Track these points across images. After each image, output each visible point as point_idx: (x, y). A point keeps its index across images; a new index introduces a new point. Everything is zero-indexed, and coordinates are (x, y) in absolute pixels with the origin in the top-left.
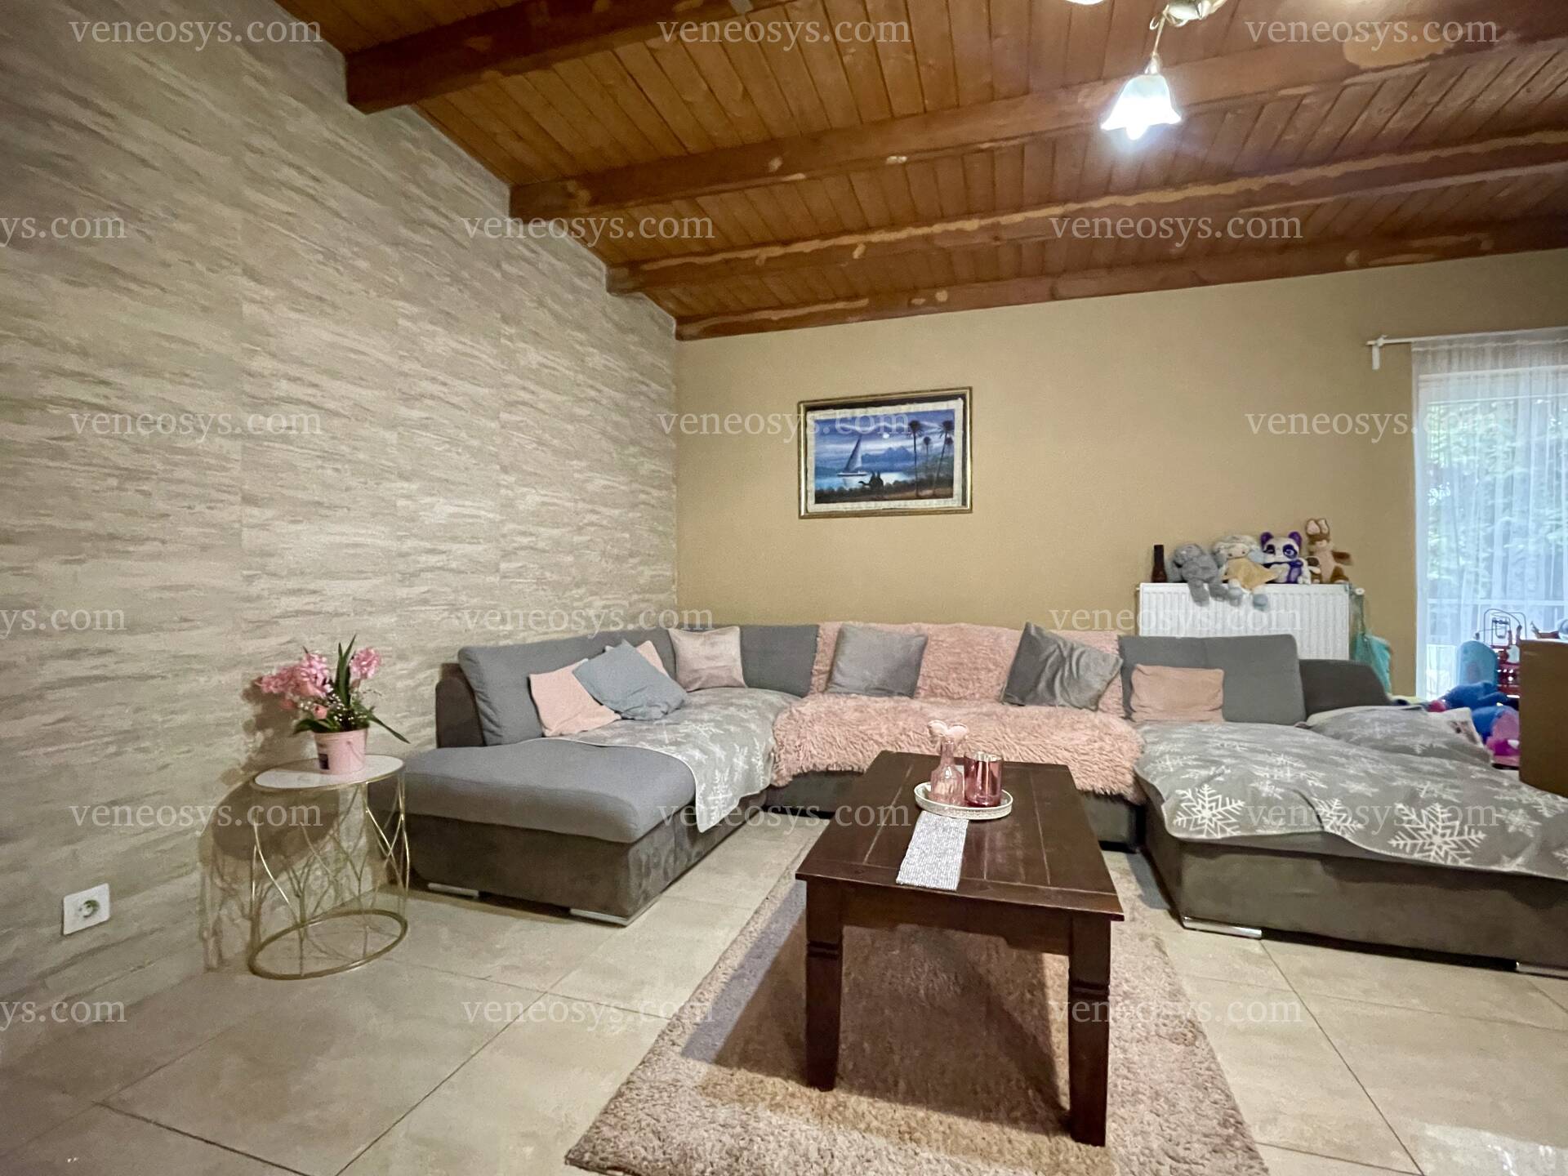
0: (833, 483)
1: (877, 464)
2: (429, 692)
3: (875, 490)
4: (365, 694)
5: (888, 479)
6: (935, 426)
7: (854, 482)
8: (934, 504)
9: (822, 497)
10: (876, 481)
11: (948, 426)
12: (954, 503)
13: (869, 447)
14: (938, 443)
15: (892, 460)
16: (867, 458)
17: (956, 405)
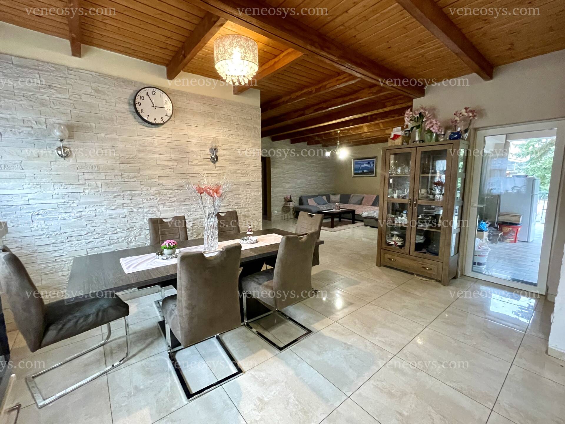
0: (357, 172)
1: (364, 169)
2: (298, 200)
3: (363, 173)
4: (292, 199)
5: (365, 171)
6: (371, 163)
7: (360, 171)
8: (371, 175)
9: (355, 174)
10: (363, 171)
11: (373, 163)
12: (374, 175)
13: (362, 166)
14: (372, 165)
15: (366, 168)
16: (362, 168)
17: (375, 159)
